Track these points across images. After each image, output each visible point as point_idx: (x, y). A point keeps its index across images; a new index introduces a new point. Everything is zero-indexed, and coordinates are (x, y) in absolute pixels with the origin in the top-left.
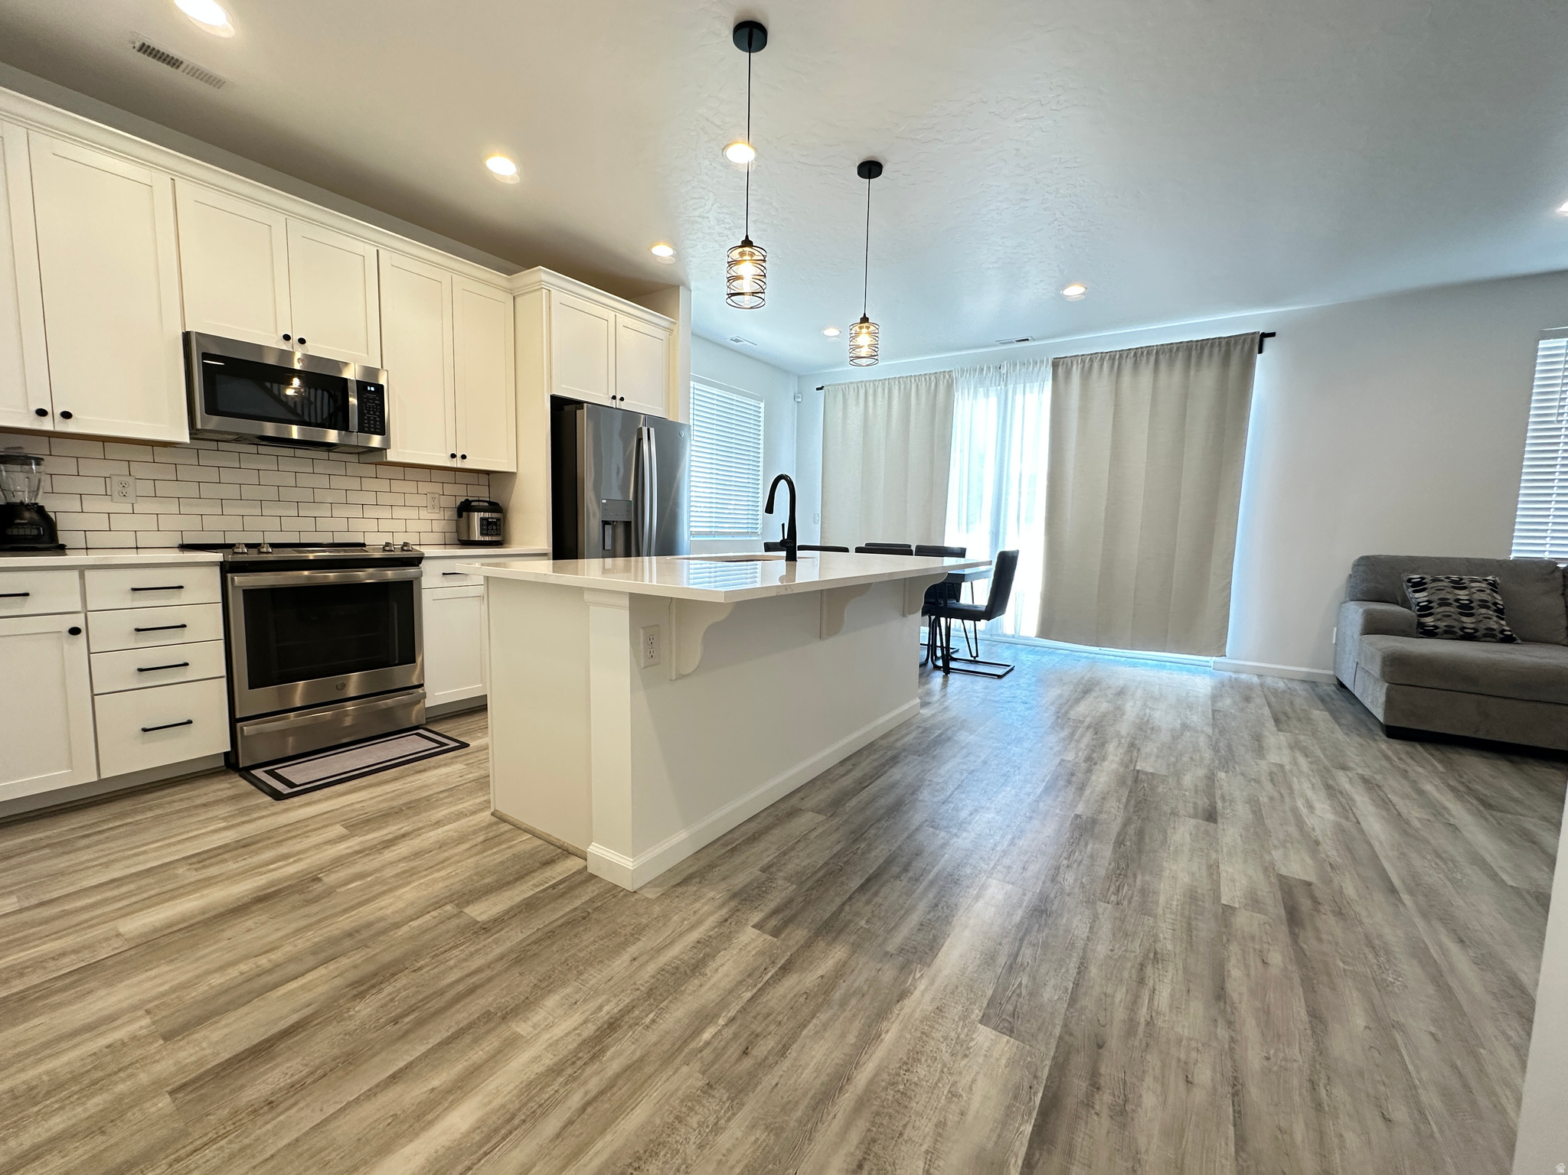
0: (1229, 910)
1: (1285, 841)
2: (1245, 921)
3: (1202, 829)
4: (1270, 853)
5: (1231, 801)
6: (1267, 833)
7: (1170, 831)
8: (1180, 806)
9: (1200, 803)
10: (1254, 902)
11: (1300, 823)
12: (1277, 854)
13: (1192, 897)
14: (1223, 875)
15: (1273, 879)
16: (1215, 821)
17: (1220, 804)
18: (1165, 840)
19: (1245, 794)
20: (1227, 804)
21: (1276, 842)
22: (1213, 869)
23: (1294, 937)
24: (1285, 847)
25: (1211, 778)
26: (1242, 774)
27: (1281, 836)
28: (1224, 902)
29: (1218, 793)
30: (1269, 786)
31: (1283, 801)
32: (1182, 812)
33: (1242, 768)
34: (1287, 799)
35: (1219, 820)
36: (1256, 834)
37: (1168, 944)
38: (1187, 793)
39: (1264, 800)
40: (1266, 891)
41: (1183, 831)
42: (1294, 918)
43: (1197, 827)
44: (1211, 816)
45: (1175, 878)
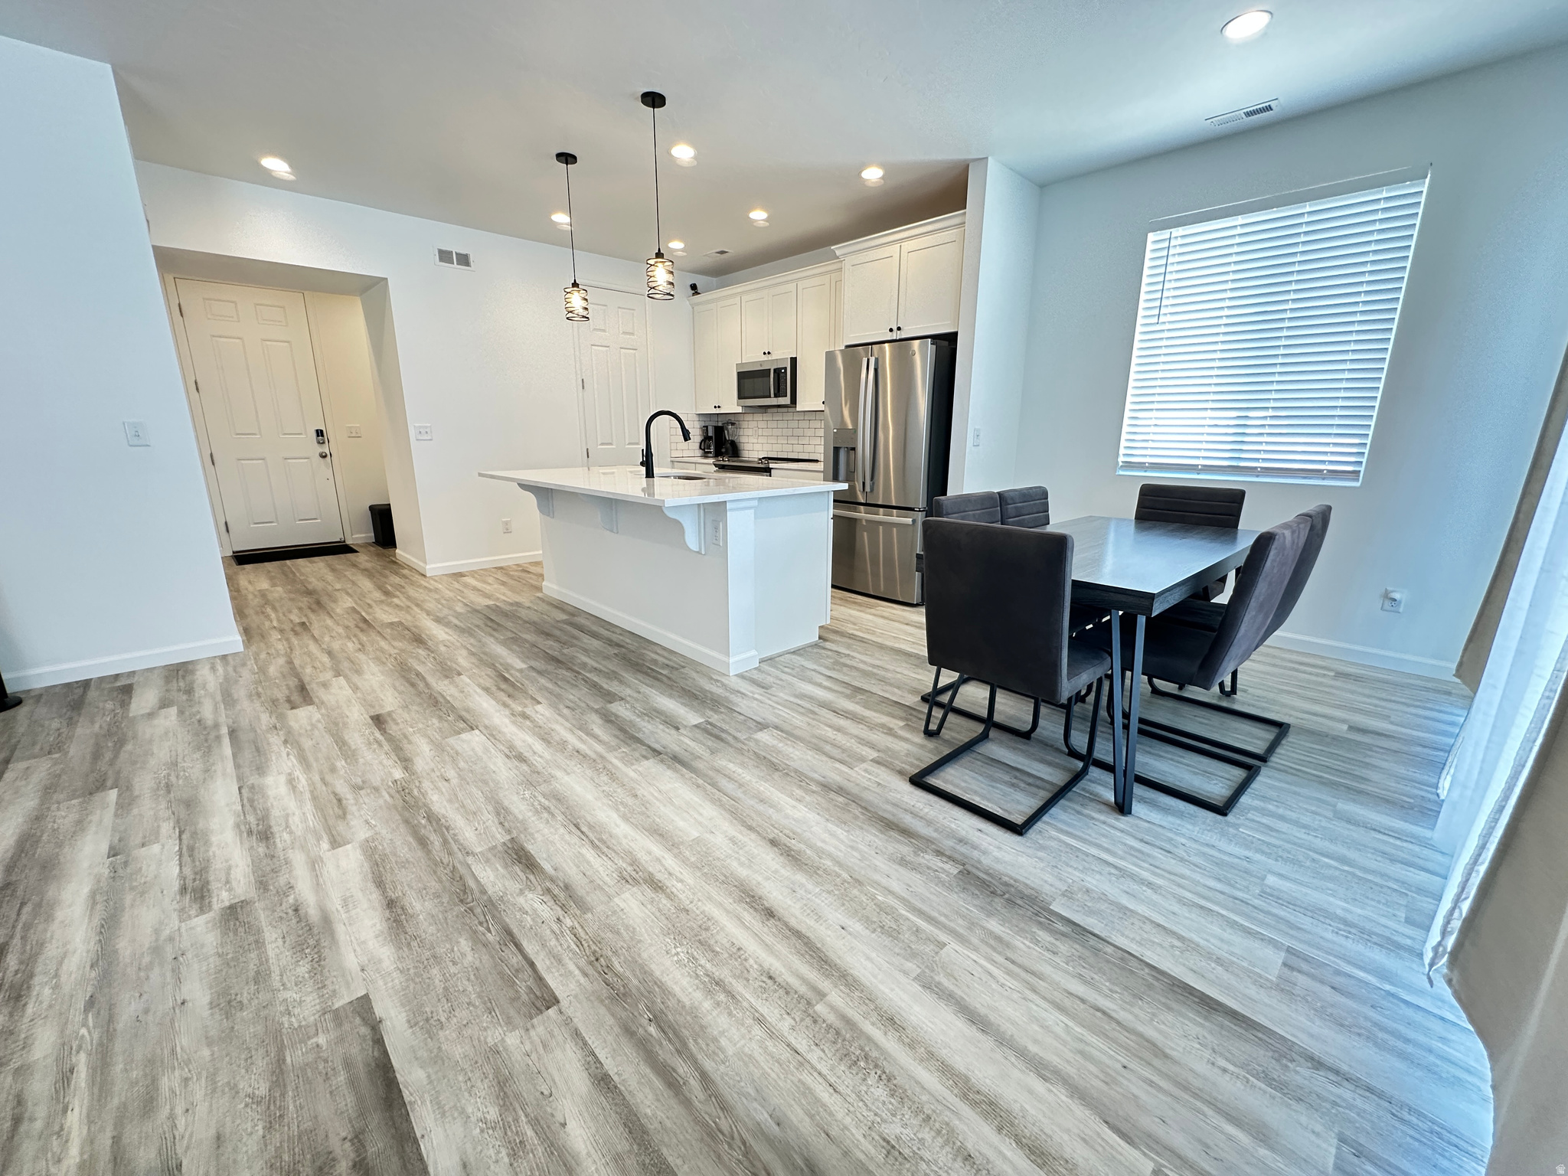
0: (338, 674)
1: (312, 730)
2: (328, 675)
3: (377, 708)
4: (322, 715)
5: (370, 744)
6: (329, 731)
7: (397, 695)
8: (406, 716)
9: (394, 727)
10: (325, 685)
11: (303, 759)
12: (317, 716)
13: (359, 672)
14: (347, 687)
15: (316, 700)
16: (372, 718)
17: (378, 734)
18: (395, 688)
19: (361, 761)
20: (371, 738)
21: (320, 725)
22: (355, 688)
23: (301, 681)
24: (312, 725)
25: (406, 762)
26: (376, 789)
27: (316, 732)
28: (342, 678)
29: (386, 747)
30: (342, 789)
31: (321, 773)
32: (400, 711)
33: (381, 802)
34: (317, 778)
35: (371, 721)
36: (336, 724)
37: (362, 657)
38: (411, 730)
39: (340, 764)
40: (320, 693)
41: (389, 701)
42: (302, 688)
43: (382, 707)
44: (378, 721)
45: (373, 674)
